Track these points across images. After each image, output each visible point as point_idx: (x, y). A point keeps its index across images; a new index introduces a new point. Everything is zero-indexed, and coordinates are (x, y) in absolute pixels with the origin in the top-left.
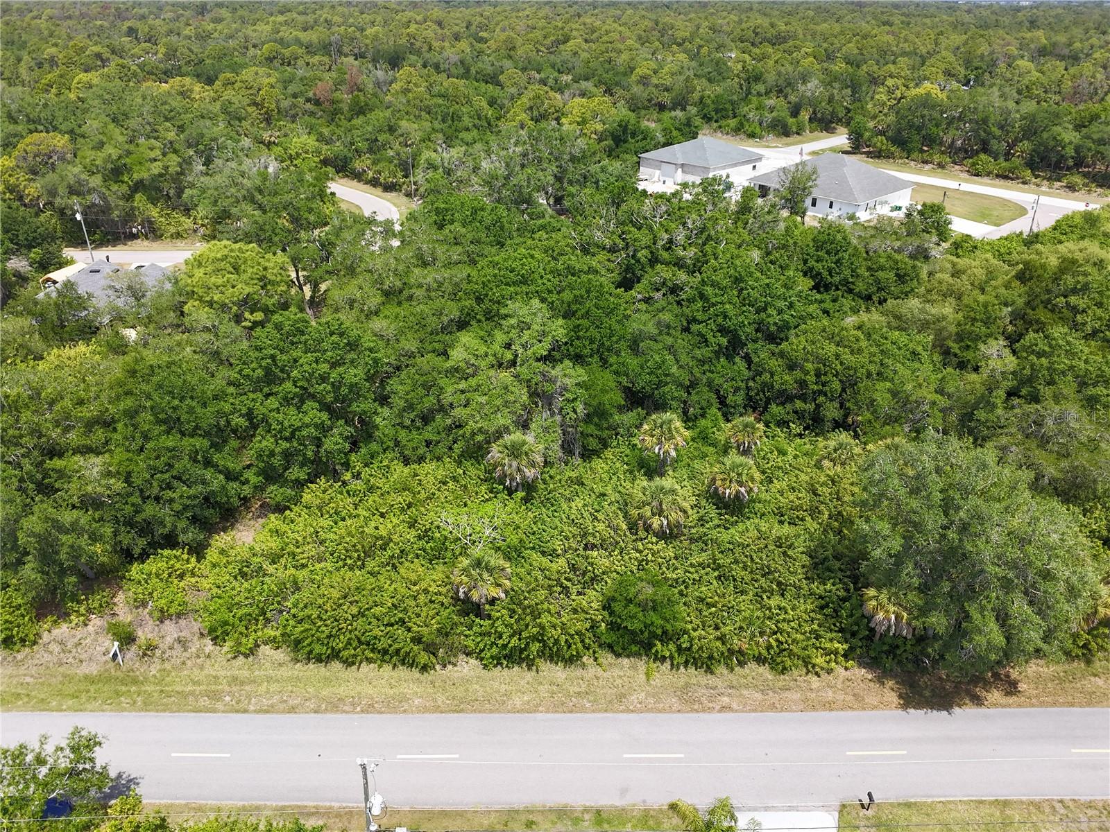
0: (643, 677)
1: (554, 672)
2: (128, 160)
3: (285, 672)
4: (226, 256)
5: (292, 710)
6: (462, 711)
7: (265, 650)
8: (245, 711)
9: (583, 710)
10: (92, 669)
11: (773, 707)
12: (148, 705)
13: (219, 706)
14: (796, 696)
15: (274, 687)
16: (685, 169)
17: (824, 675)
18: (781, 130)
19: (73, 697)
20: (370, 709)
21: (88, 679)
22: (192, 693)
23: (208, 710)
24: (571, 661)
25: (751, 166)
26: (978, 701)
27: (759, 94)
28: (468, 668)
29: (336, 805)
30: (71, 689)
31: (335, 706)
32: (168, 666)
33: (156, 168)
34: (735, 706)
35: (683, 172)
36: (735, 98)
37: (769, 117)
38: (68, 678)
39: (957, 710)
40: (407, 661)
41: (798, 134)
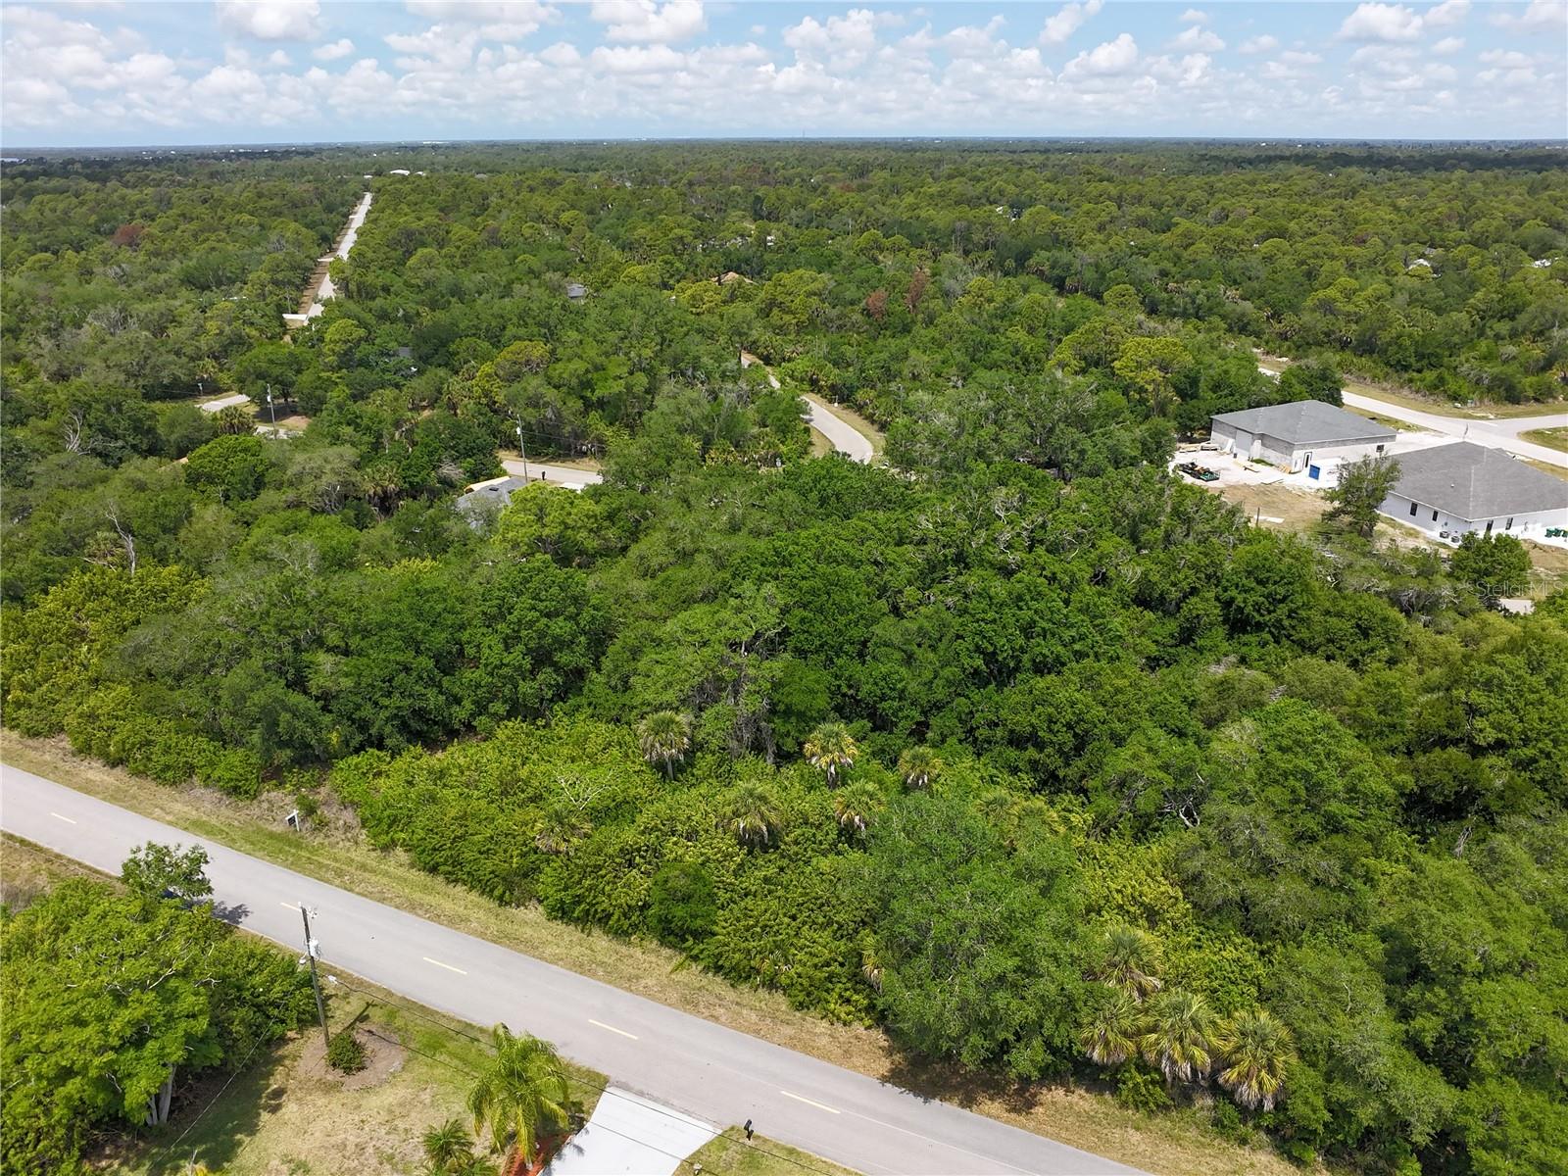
0: (670, 969)
1: (600, 941)
2: (595, 376)
3: (400, 872)
4: (535, 498)
5: (382, 900)
6: (500, 943)
7: (399, 851)
8: (351, 890)
9: (592, 974)
10: (278, 828)
11: (757, 1032)
12: (295, 865)
13: (337, 882)
14: (789, 1031)
15: (385, 880)
16: (1266, 442)
17: (839, 1026)
18: (1504, 394)
19: (252, 843)
20: (436, 918)
21: (272, 836)
22: (327, 866)
23: (327, 881)
24: (621, 934)
25: (1375, 445)
26: (968, 1102)
27: (1498, 337)
28: (534, 913)
29: (356, 975)
30: (254, 838)
31: (413, 907)
32: (326, 842)
33: (617, 387)
34: (723, 1019)
35: (1263, 444)
36: (1456, 339)
37: (1491, 370)
38: (259, 830)
39: (937, 1102)
40: (487, 890)
41: (1537, 400)
